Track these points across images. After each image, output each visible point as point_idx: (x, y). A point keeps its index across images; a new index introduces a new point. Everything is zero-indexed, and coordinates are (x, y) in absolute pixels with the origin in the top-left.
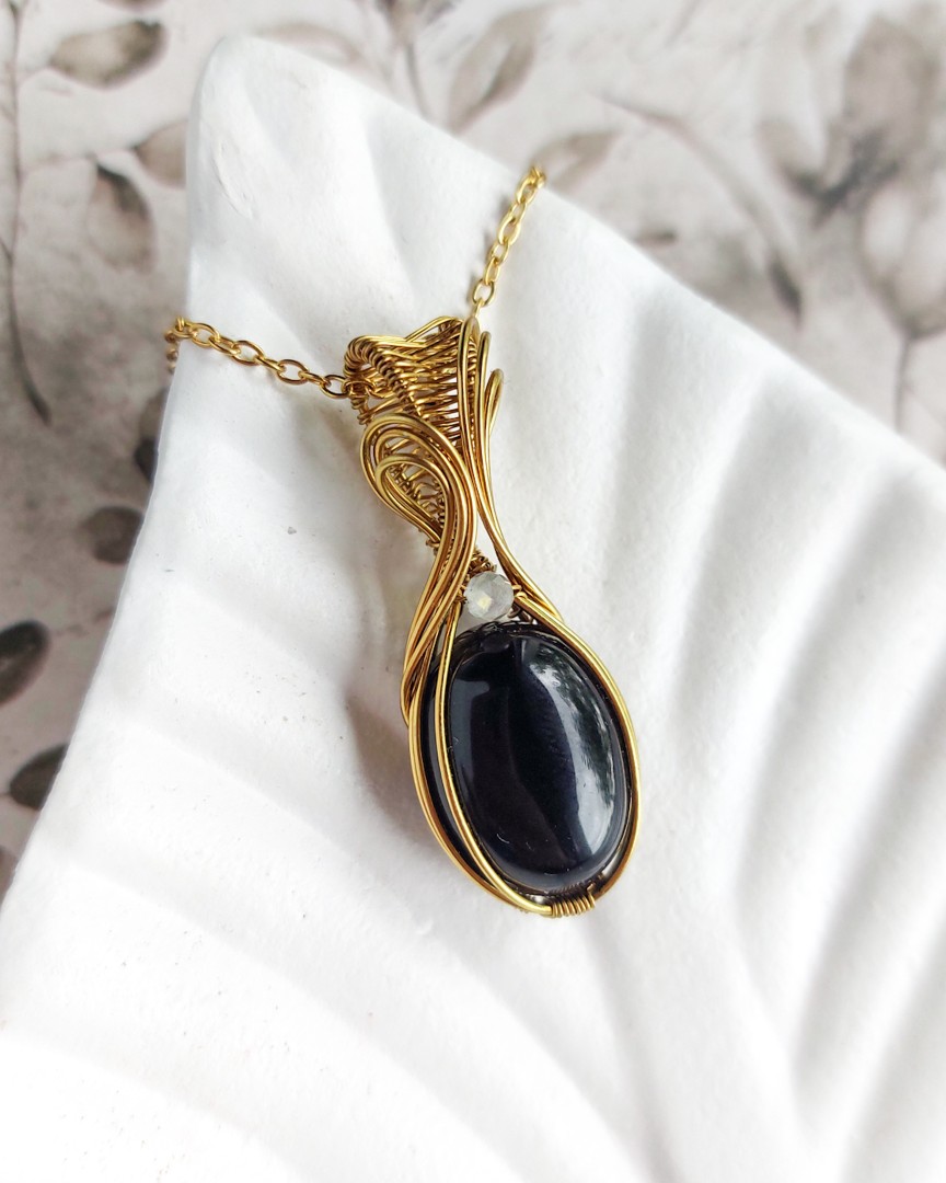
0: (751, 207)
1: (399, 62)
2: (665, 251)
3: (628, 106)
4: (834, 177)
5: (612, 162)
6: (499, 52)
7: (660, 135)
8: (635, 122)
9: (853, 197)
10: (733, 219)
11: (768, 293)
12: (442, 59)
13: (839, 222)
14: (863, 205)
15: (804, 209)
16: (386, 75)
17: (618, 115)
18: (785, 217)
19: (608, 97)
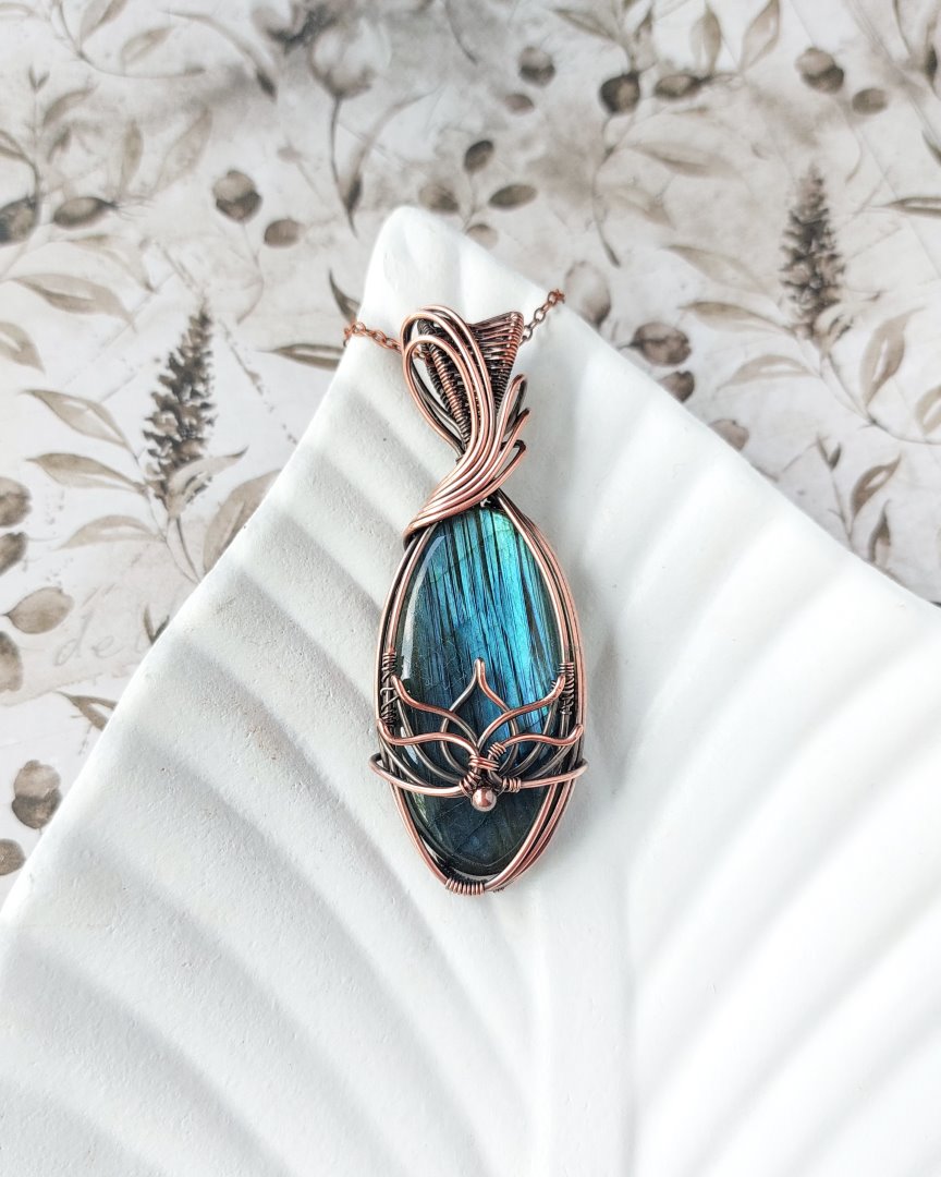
0: (247, 50)
1: (55, 11)
2: (198, 77)
3: (180, 14)
4: (297, 30)
5: (170, 40)
7: (196, 24)
8: (184, 20)
9: (309, 38)
10: (237, 58)
11: (258, 88)
12: (78, 7)
13: (299, 51)
14: (314, 40)
15: (277, 47)
16: (48, 19)
17: (174, 18)
18: (266, 52)
19: (168, 12)
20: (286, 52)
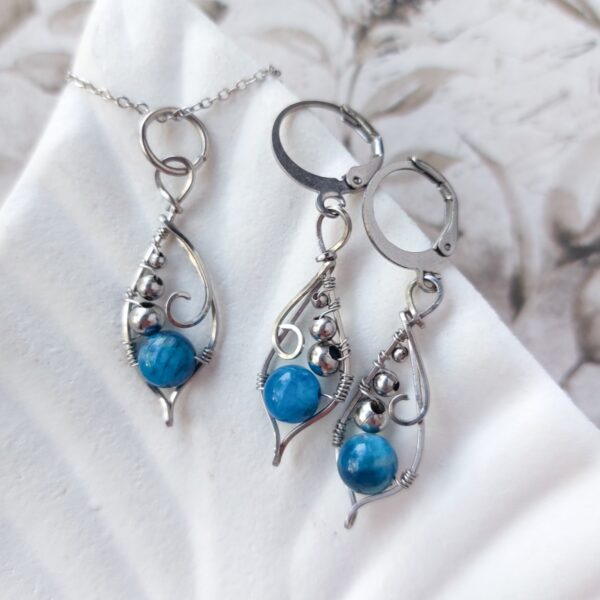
3: (475, 148)
6: (412, 87)
10: (506, 240)
12: (376, 79)
13: (574, 270)
18: (540, 251)
19: (464, 138)
20: (560, 263)
